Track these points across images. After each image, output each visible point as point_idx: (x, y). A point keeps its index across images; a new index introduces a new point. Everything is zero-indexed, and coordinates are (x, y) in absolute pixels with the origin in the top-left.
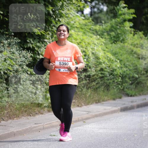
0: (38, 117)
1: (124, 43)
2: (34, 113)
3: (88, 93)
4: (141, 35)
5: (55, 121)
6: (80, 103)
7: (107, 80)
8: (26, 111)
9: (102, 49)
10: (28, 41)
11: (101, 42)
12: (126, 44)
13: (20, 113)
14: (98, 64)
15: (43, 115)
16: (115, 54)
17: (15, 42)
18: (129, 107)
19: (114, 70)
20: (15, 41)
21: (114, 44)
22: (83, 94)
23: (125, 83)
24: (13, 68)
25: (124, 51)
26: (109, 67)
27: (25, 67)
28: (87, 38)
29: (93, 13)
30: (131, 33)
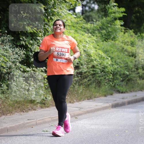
0: (31, 113)
1: (115, 41)
2: (27, 109)
3: (80, 89)
4: (131, 33)
5: (47, 117)
6: (72, 99)
7: (98, 77)
8: (19, 107)
9: (93, 47)
10: (21, 39)
11: (93, 39)
12: (117, 42)
13: (14, 109)
14: (90, 61)
15: (36, 111)
16: (106, 52)
18: (120, 104)
19: (105, 67)
20: (9, 38)
21: (105, 41)
22: (75, 91)
23: (116, 80)
24: (6, 65)
25: (115, 48)
26: (101, 64)
27: (18, 64)
28: (79, 36)
29: (84, 12)
30: (122, 31)
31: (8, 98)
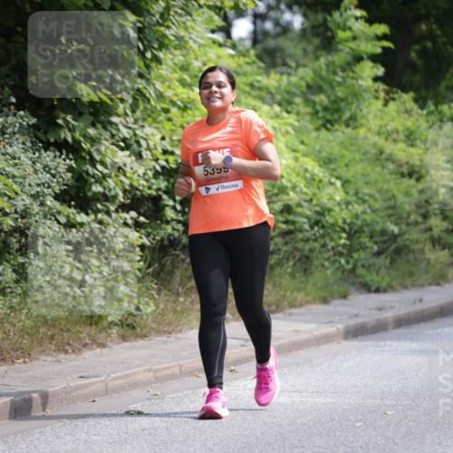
1: (355, 128)
2: (76, 345)
4: (408, 105)
7: (303, 240)
8: (52, 338)
9: (287, 146)
10: (60, 121)
11: (285, 124)
12: (362, 131)
13: (35, 344)
14: (276, 191)
15: (105, 351)
16: (327, 162)
17: (20, 124)
18: (369, 326)
19: (324, 211)
20: (21, 121)
21: (323, 131)
23: (358, 250)
24: (14, 205)
25: (356, 151)
26: (311, 200)
27: (50, 201)
29: (260, 37)
30: (377, 98)
31: (17, 308)
